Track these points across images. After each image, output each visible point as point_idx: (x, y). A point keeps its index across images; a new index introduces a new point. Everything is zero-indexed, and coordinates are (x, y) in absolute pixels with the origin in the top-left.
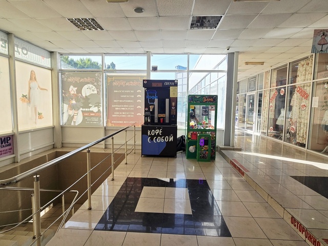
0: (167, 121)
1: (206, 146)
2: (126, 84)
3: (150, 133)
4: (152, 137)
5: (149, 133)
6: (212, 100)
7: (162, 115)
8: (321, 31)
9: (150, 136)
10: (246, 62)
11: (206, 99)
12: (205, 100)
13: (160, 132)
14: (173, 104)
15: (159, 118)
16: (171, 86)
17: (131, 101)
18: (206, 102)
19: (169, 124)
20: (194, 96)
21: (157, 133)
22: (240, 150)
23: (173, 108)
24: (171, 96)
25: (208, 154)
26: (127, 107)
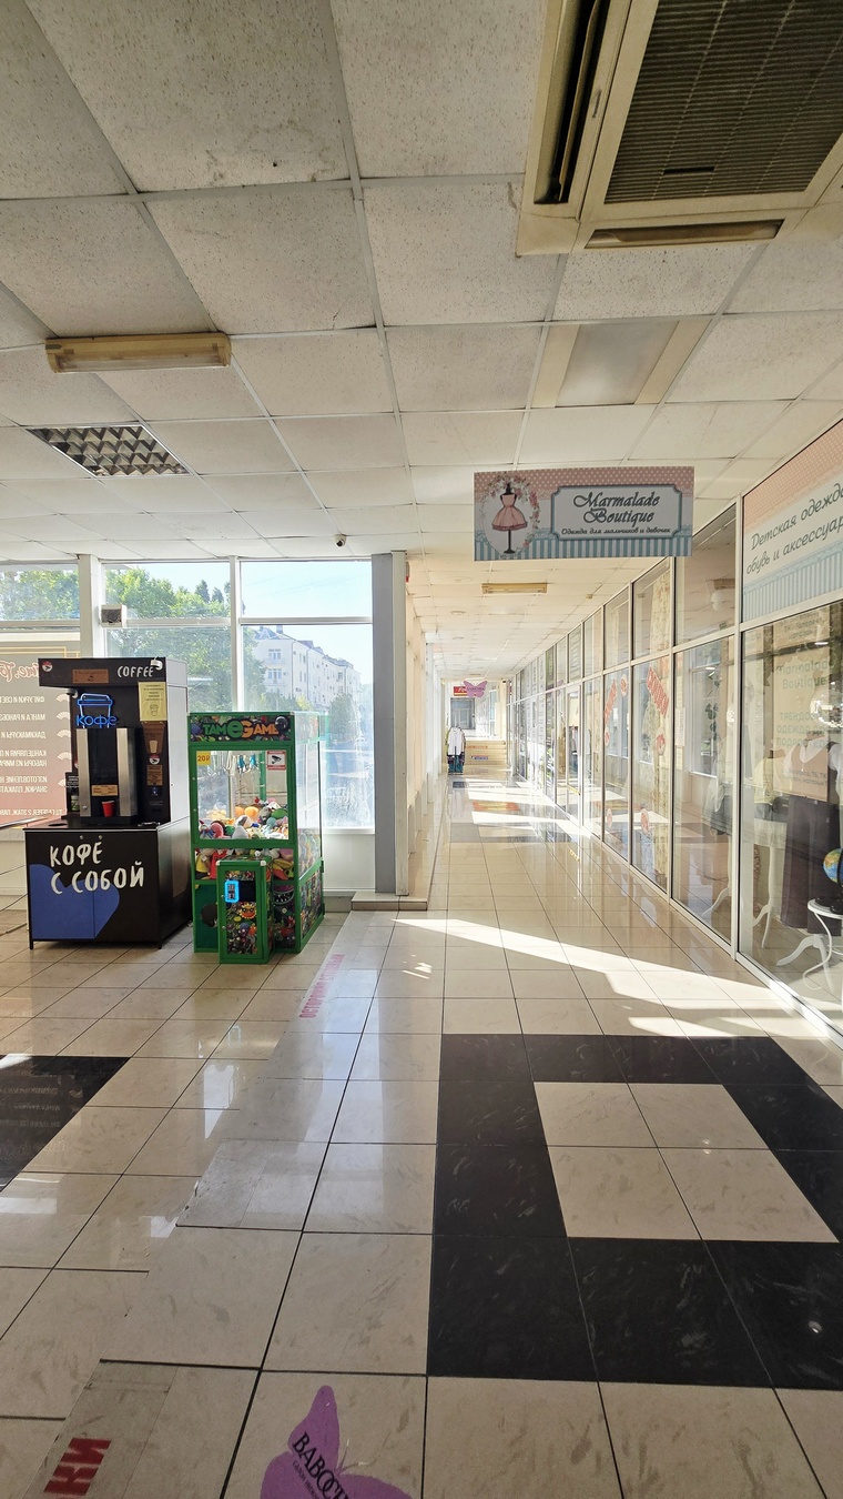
0: (126, 810)
1: (247, 906)
2: (15, 671)
3: (59, 857)
4: (66, 874)
5: (53, 856)
6: (272, 730)
7: (103, 790)
8: (499, 477)
9: (57, 869)
10: (486, 586)
11: (253, 726)
12: (250, 732)
13: (96, 852)
14: (154, 746)
15: (96, 802)
16: (143, 679)
17: (38, 735)
18: (253, 737)
19: (133, 821)
20: (209, 716)
21: (83, 857)
22: (422, 909)
23: (154, 761)
24: (145, 715)
25: (259, 934)
26: (22, 758)
